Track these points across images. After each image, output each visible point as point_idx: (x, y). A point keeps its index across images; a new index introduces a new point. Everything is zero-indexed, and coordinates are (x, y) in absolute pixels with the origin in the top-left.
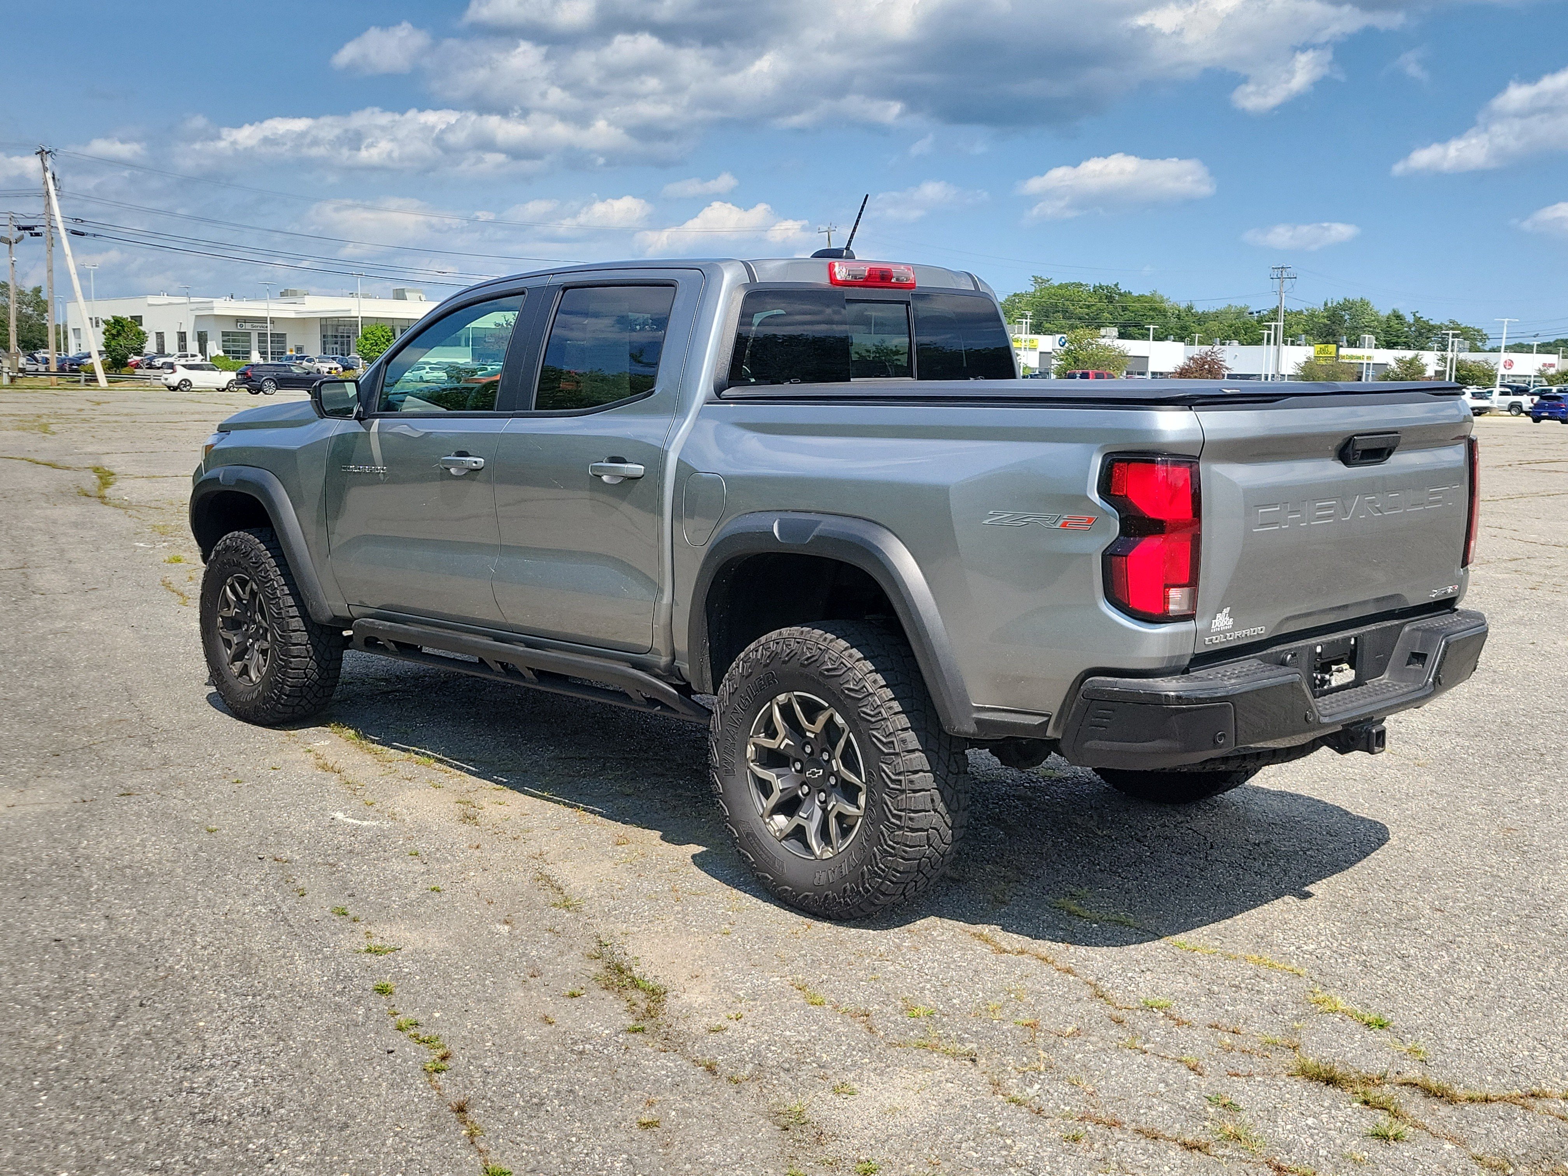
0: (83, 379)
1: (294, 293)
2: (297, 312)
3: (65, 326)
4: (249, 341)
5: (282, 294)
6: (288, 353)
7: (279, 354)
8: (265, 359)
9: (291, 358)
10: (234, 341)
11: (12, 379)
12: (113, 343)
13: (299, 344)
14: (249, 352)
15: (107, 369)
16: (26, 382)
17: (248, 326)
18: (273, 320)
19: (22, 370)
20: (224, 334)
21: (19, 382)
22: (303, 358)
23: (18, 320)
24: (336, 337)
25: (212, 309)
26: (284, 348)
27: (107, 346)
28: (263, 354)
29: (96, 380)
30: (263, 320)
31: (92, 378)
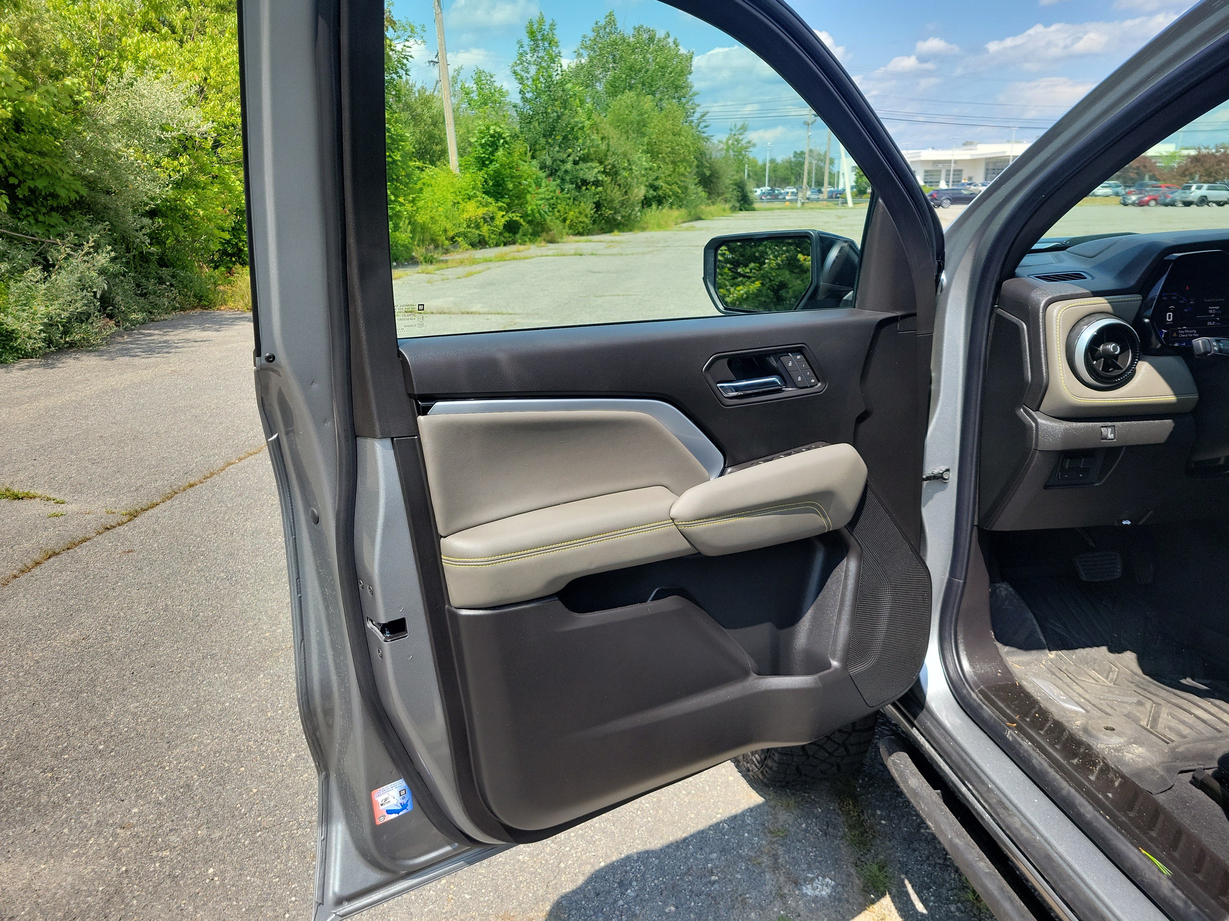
0: (840, 202)
1: (971, 143)
2: (971, 155)
3: (839, 172)
4: (940, 175)
5: (964, 144)
6: (963, 181)
7: (957, 182)
8: (948, 185)
9: (963, 184)
10: (931, 175)
11: (803, 204)
12: (860, 180)
13: (970, 175)
14: (938, 182)
15: (854, 196)
16: (811, 205)
17: (940, 166)
18: (956, 162)
19: (808, 199)
20: (926, 172)
21: (806, 205)
22: (971, 184)
23: (816, 170)
24: (994, 169)
25: (920, 156)
26: (961, 178)
27: (856, 182)
28: (947, 182)
29: (846, 203)
30: (949, 162)
31: (845, 202)
